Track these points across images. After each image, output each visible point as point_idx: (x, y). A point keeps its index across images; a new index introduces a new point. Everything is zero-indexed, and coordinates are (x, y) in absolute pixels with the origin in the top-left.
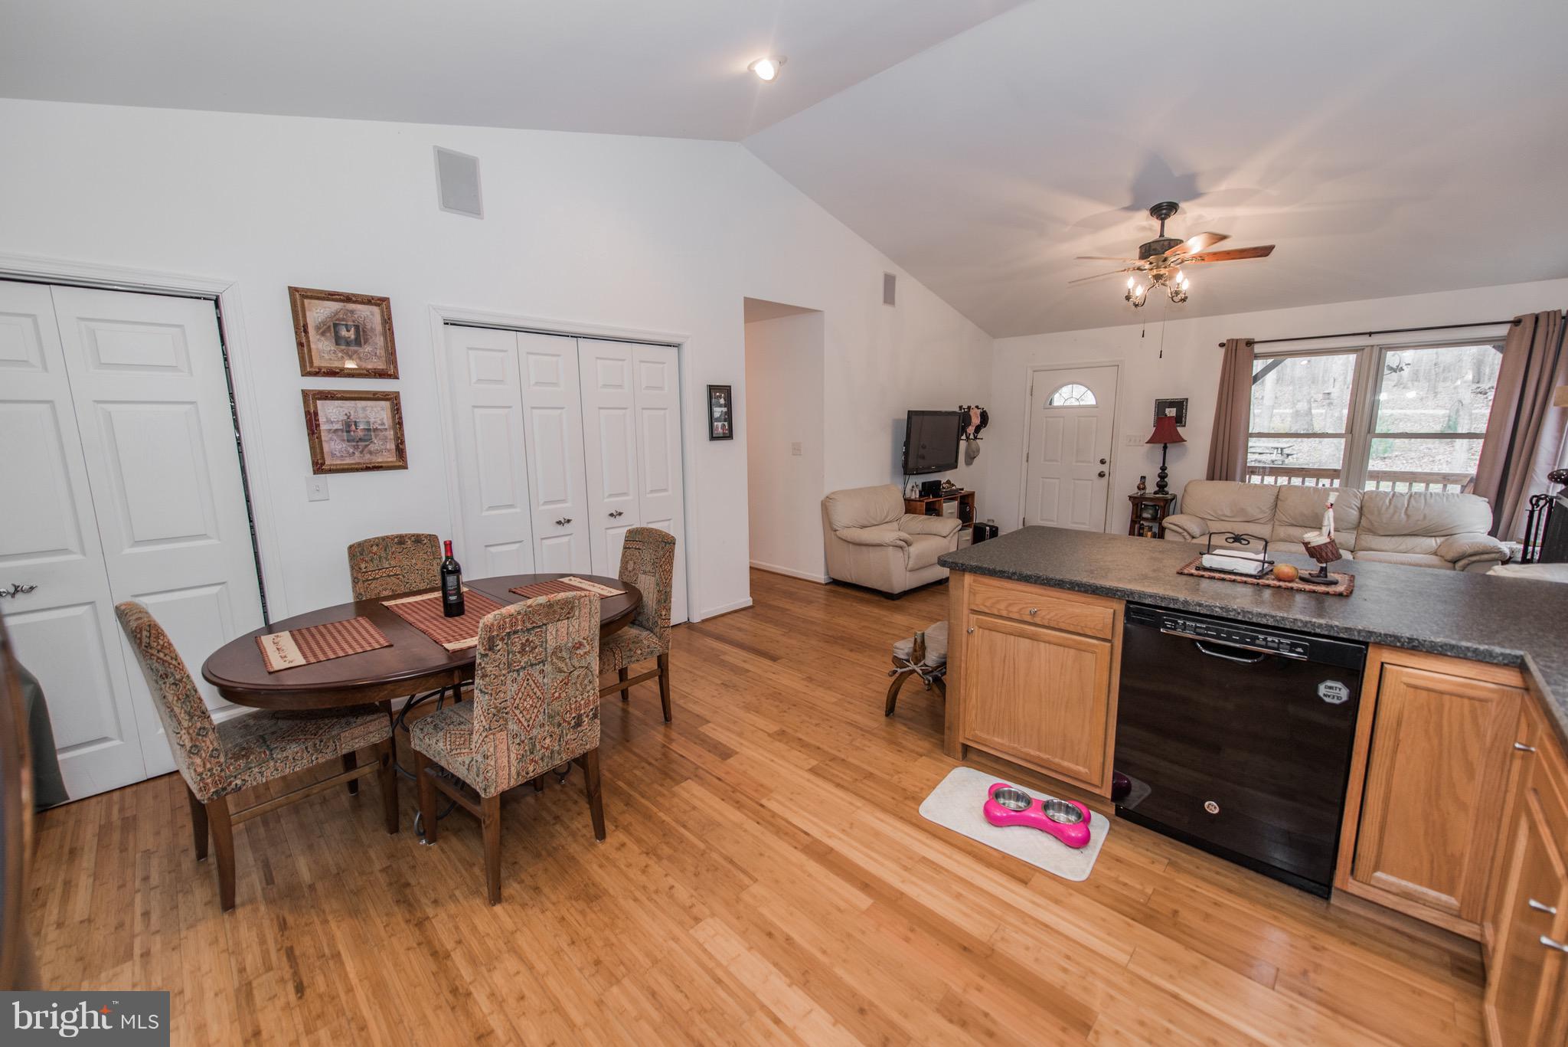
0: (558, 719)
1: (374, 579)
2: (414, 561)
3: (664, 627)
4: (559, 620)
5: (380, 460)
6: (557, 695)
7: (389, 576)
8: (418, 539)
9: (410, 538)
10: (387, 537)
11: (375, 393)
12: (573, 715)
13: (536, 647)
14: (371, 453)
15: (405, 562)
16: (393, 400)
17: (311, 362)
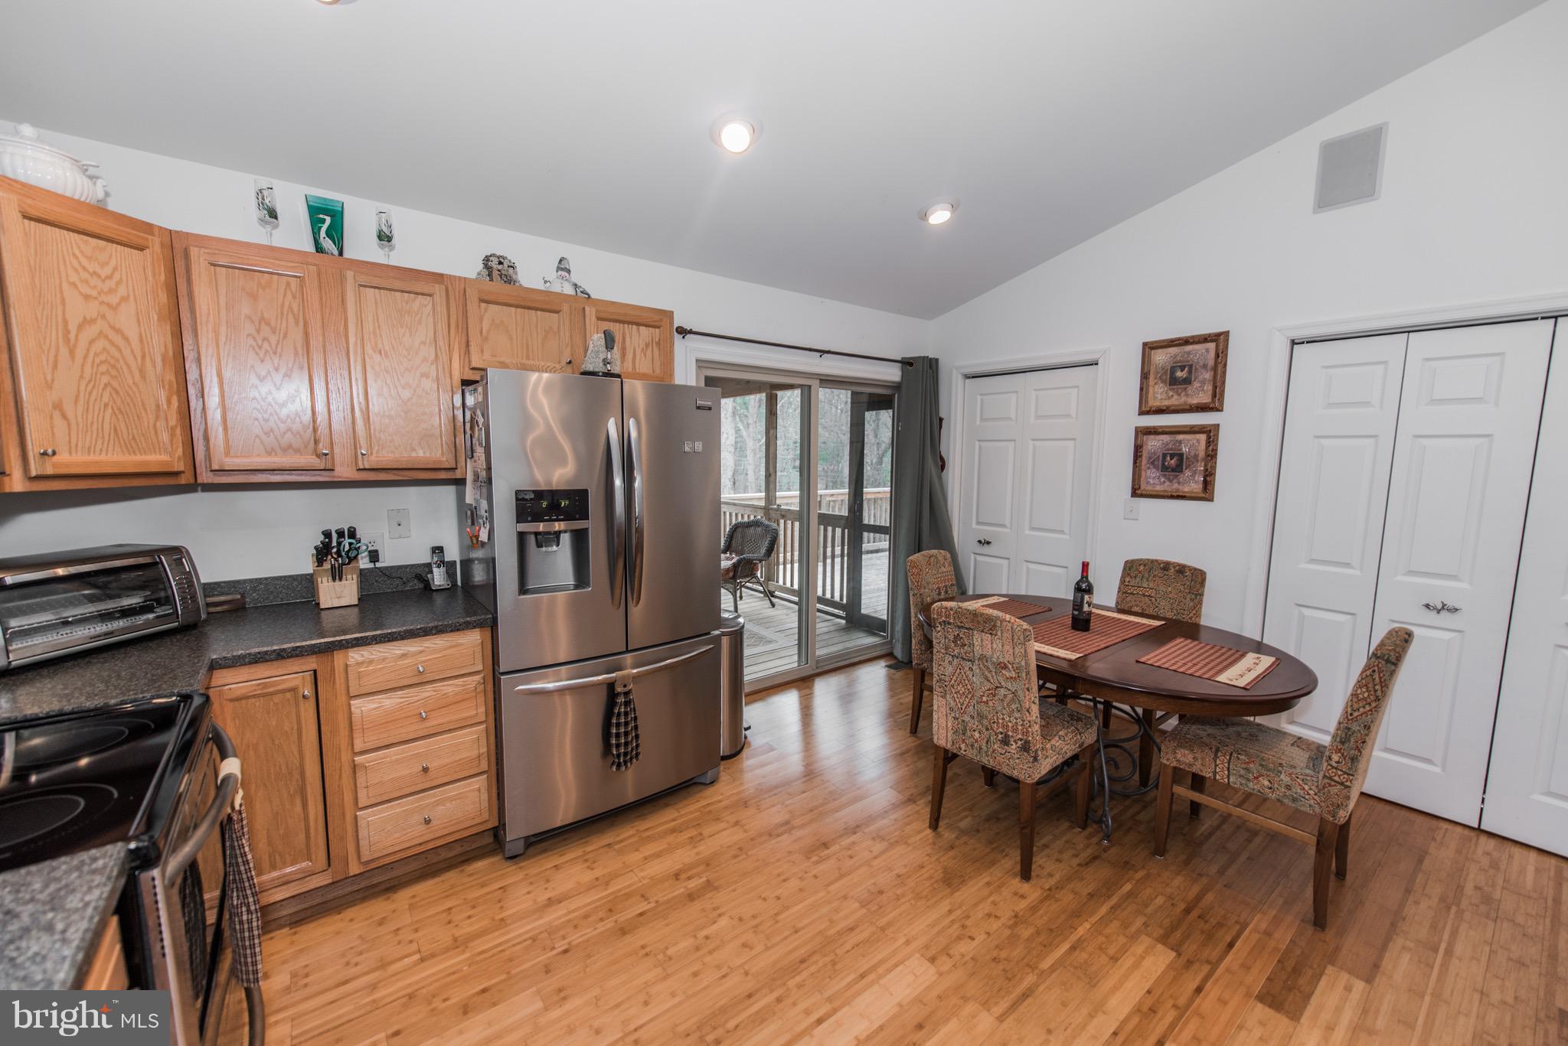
0: (985, 722)
1: (1131, 593)
2: (1170, 589)
3: (1331, 778)
4: (983, 631)
5: (1186, 490)
6: (984, 699)
7: (1144, 595)
8: (1181, 569)
9: (1174, 567)
10: (1157, 561)
11: (1192, 427)
12: (1000, 730)
13: (965, 645)
14: (1179, 483)
15: (1162, 588)
16: (1211, 433)
17: (1147, 402)
